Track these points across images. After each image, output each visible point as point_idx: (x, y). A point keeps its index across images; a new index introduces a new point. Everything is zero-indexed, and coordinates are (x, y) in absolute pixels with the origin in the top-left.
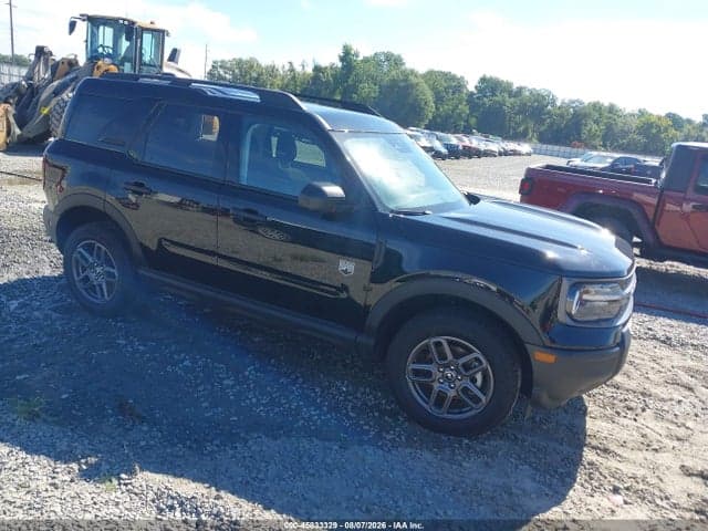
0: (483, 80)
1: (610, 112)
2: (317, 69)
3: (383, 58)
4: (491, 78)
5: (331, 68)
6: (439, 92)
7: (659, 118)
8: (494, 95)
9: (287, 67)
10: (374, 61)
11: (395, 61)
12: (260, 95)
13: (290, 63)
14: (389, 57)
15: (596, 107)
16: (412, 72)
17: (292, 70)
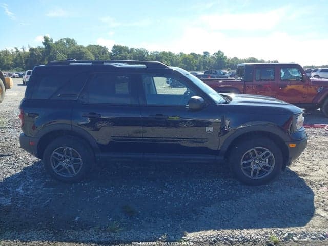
0: (115, 47)
1: (170, 55)
2: (32, 50)
3: (65, 41)
4: (118, 46)
5: (39, 48)
6: (97, 54)
7: (189, 55)
8: (121, 53)
9: (14, 50)
10: (60, 43)
11: (71, 42)
12: (146, 65)
13: (16, 48)
14: (68, 41)
15: (164, 53)
16: (82, 46)
17: (17, 51)
